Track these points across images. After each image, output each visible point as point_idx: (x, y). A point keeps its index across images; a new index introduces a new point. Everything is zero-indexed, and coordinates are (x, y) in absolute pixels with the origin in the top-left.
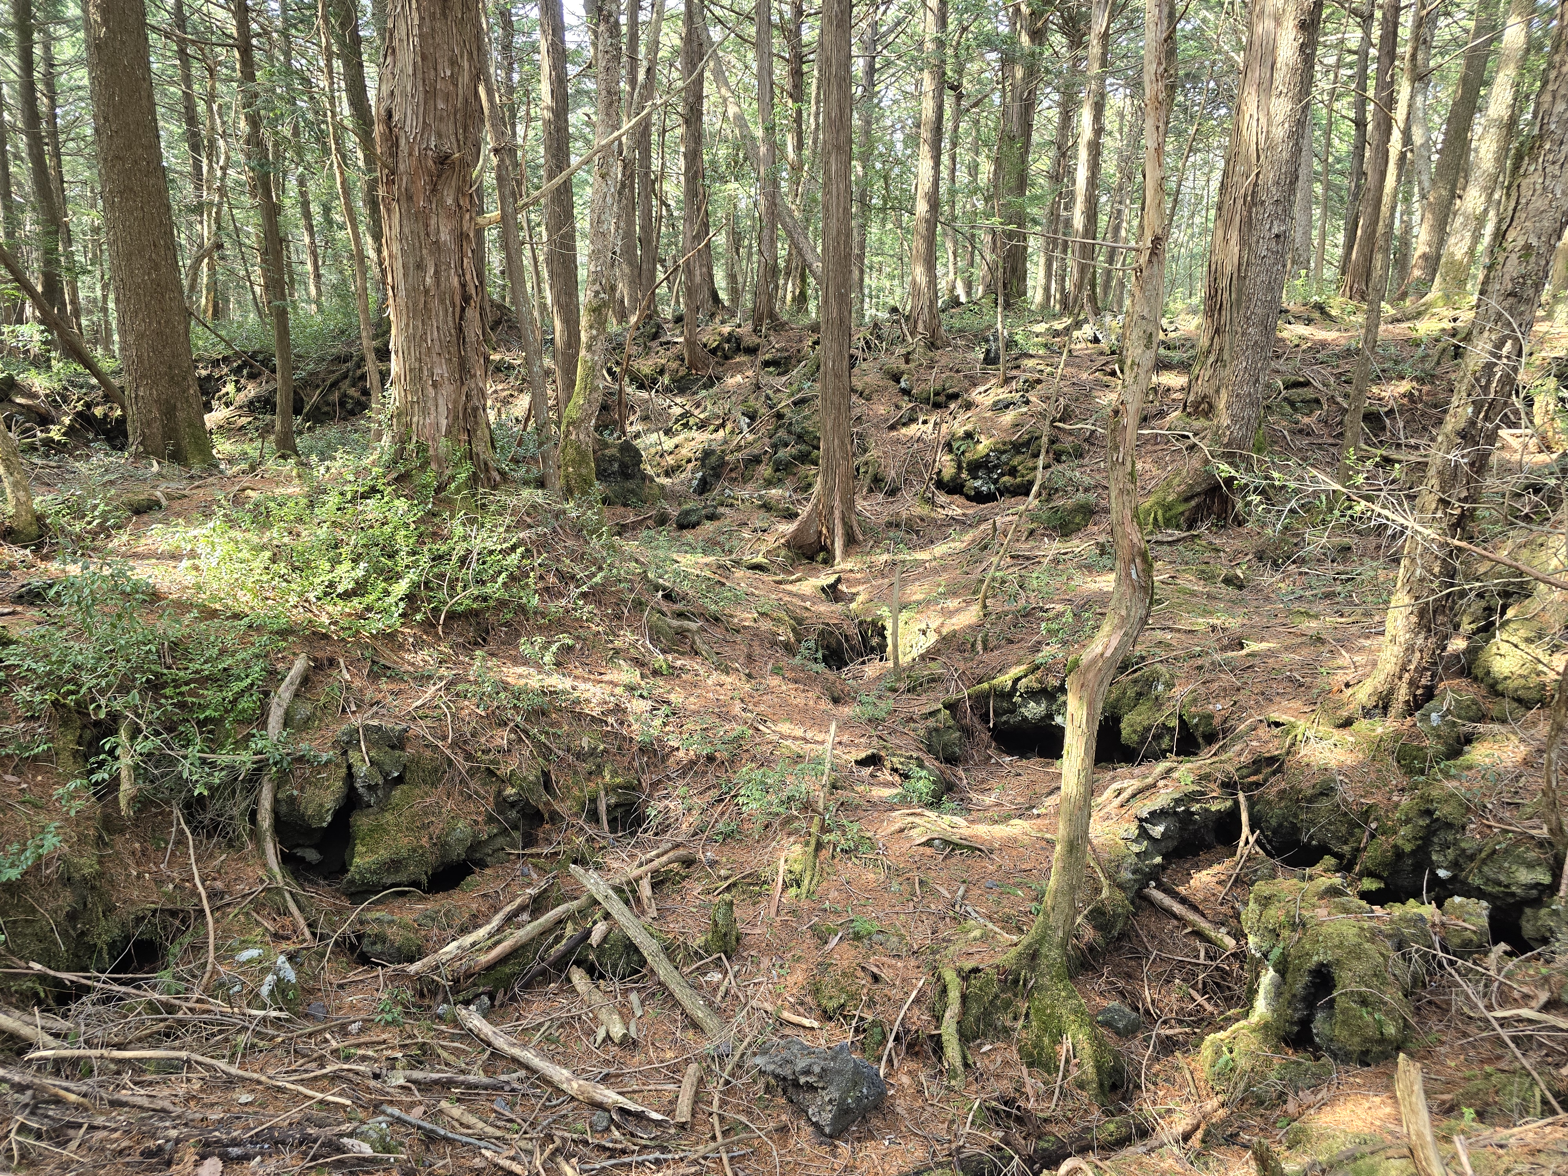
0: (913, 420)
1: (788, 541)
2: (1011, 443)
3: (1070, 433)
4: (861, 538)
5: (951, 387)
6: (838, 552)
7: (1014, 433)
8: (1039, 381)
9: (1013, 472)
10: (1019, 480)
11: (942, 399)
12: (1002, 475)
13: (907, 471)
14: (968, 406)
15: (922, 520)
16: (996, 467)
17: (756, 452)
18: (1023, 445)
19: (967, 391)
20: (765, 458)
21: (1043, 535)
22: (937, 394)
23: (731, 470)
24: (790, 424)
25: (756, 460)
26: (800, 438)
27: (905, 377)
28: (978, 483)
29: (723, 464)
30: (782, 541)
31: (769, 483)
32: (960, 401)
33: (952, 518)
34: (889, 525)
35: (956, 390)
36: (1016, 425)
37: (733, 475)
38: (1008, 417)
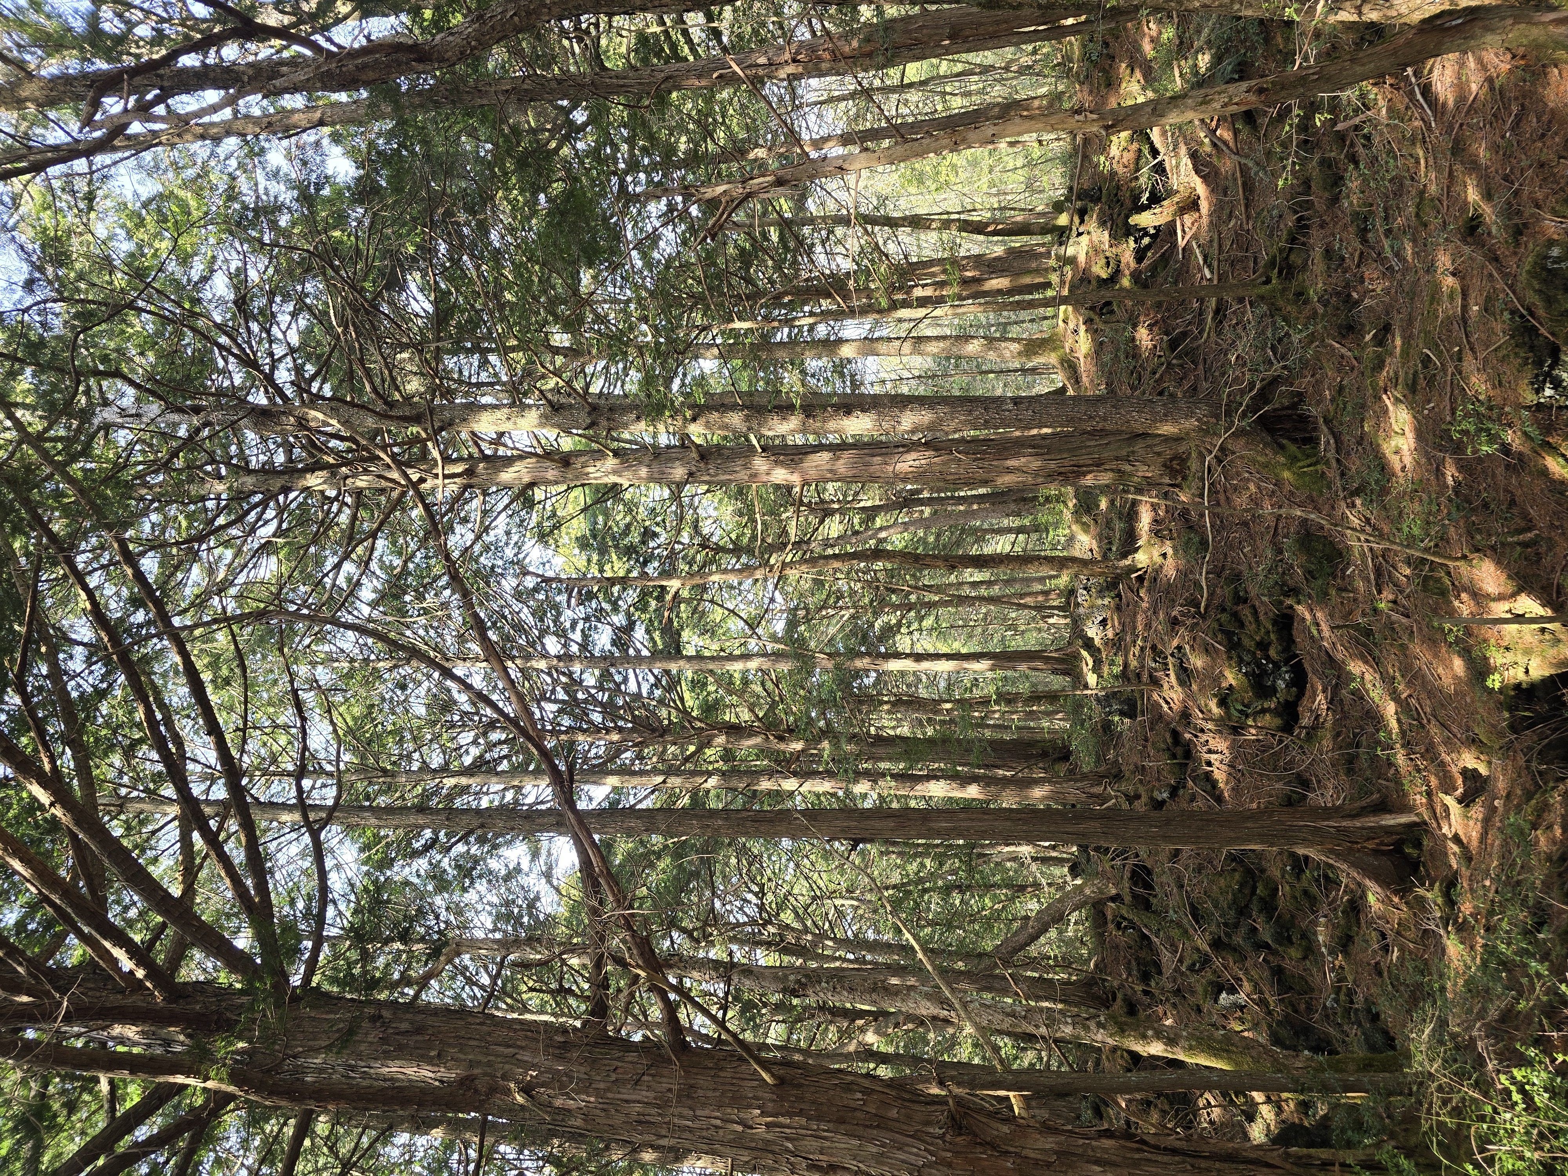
0: (1208, 776)
1: (1396, 892)
2: (1228, 651)
3: (1211, 595)
4: (1375, 796)
5: (1165, 741)
6: (1404, 819)
7: (1216, 650)
8: (1154, 648)
9: (1263, 646)
10: (1273, 636)
11: (1179, 751)
12: (1267, 658)
13: (1274, 770)
14: (1185, 715)
15: (1338, 734)
16: (1259, 665)
17: (1267, 974)
18: (1230, 640)
19: (1168, 724)
20: (1274, 961)
21: (1343, 578)
22: (1174, 756)
23: (1296, 1011)
24: (1226, 925)
25: (1278, 972)
26: (1243, 911)
27: (1156, 794)
28: (1281, 684)
29: (1287, 1021)
30: (1396, 900)
31: (1310, 950)
32: (1180, 729)
33: (1331, 702)
34: (1350, 772)
35: (1168, 736)
36: (1207, 650)
37: (1303, 1006)
38: (1197, 662)
